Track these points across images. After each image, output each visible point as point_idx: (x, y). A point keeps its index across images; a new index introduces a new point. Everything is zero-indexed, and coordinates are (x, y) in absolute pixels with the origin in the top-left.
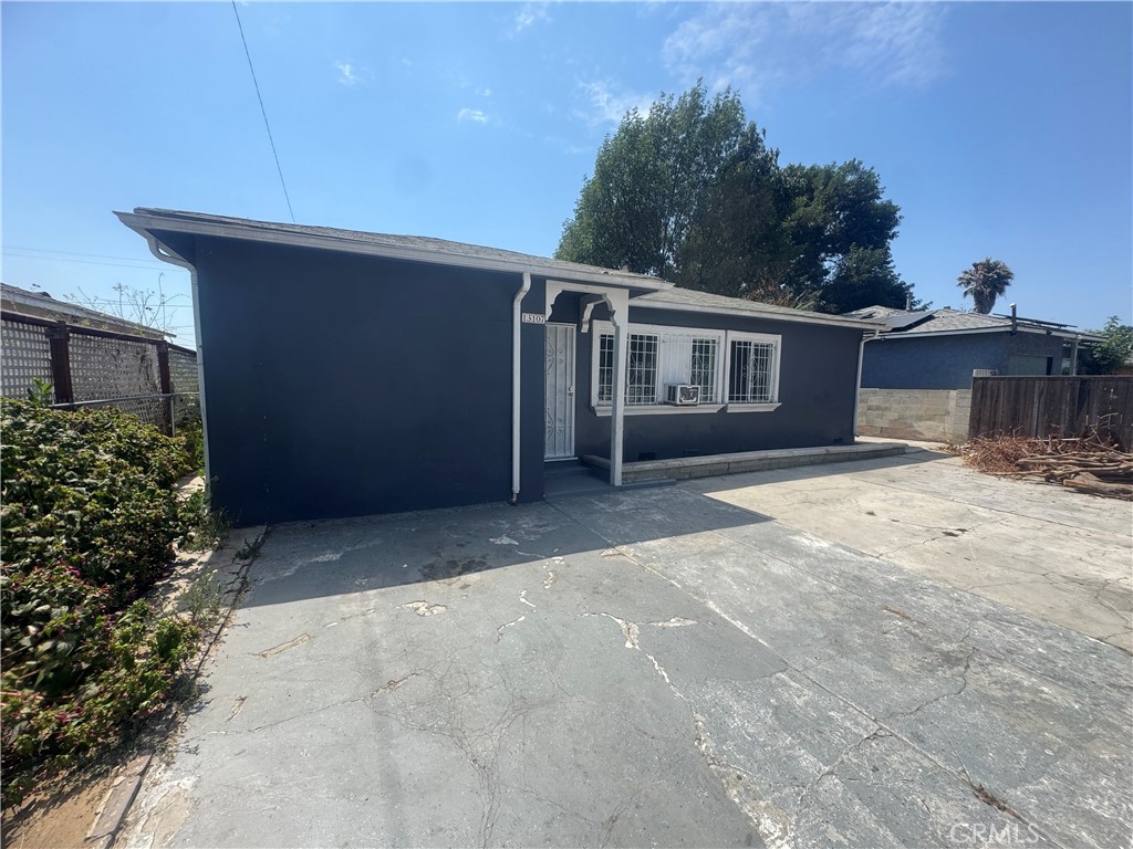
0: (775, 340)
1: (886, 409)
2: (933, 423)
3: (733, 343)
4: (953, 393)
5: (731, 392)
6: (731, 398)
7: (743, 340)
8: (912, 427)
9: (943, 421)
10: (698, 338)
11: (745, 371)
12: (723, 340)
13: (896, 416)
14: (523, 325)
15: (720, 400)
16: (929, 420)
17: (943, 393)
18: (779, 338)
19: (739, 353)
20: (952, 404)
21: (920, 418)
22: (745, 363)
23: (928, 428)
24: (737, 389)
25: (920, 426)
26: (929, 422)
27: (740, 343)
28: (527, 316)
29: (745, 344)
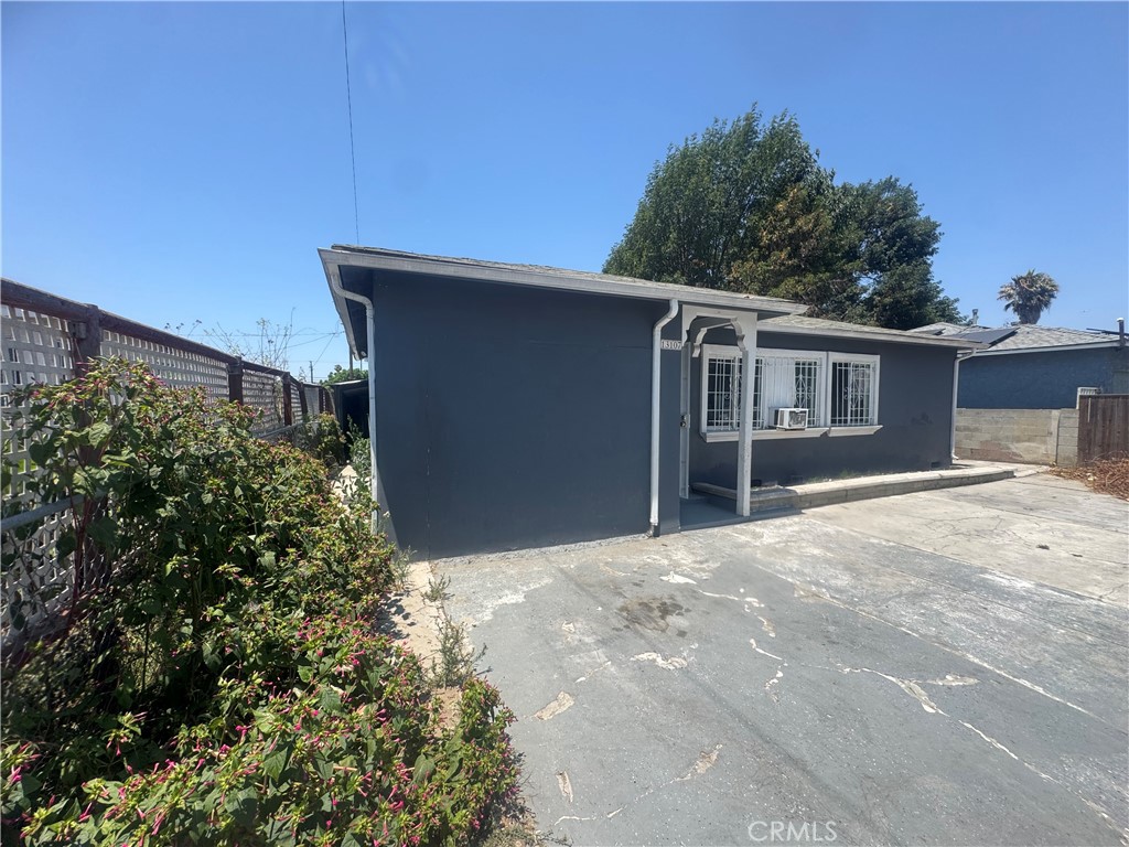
0: (874, 360)
1: (976, 430)
2: (1032, 444)
3: (834, 365)
4: (1055, 413)
5: (833, 415)
6: (833, 421)
7: (843, 362)
8: (1009, 448)
9: (1045, 442)
10: (801, 361)
11: (846, 393)
12: (824, 361)
13: (987, 437)
14: (663, 352)
15: (822, 422)
16: (1029, 440)
17: (1045, 412)
18: (877, 358)
19: (840, 374)
20: (1054, 424)
21: (1018, 440)
22: (846, 385)
23: (1028, 450)
24: (838, 413)
25: (1015, 448)
26: (1027, 444)
27: (840, 365)
28: (665, 342)
29: (846, 365)
